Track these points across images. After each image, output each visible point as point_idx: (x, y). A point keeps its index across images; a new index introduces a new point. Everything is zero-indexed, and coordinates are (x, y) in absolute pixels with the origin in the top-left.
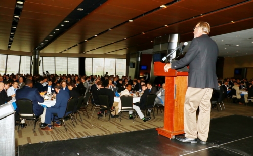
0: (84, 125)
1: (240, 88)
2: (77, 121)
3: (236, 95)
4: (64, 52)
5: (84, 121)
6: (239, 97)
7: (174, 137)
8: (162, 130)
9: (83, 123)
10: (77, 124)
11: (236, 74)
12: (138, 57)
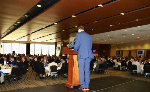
0: (26, 83)
1: (118, 61)
2: (22, 81)
3: (115, 65)
4: (17, 40)
5: (26, 81)
6: (116, 66)
7: (73, 88)
8: (67, 84)
9: (26, 82)
10: (22, 82)
11: (117, 54)
12: (62, 44)
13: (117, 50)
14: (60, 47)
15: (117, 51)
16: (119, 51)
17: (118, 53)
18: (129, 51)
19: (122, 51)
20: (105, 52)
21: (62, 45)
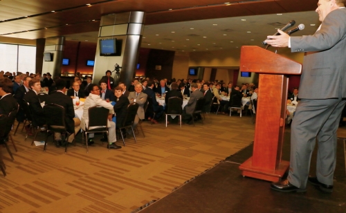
11: (189, 74)
12: (59, 44)
13: (192, 65)
14: (55, 53)
15: (190, 68)
16: (196, 69)
17: (192, 72)
18: (210, 70)
19: (203, 68)
20: (160, 69)
21: (59, 48)
